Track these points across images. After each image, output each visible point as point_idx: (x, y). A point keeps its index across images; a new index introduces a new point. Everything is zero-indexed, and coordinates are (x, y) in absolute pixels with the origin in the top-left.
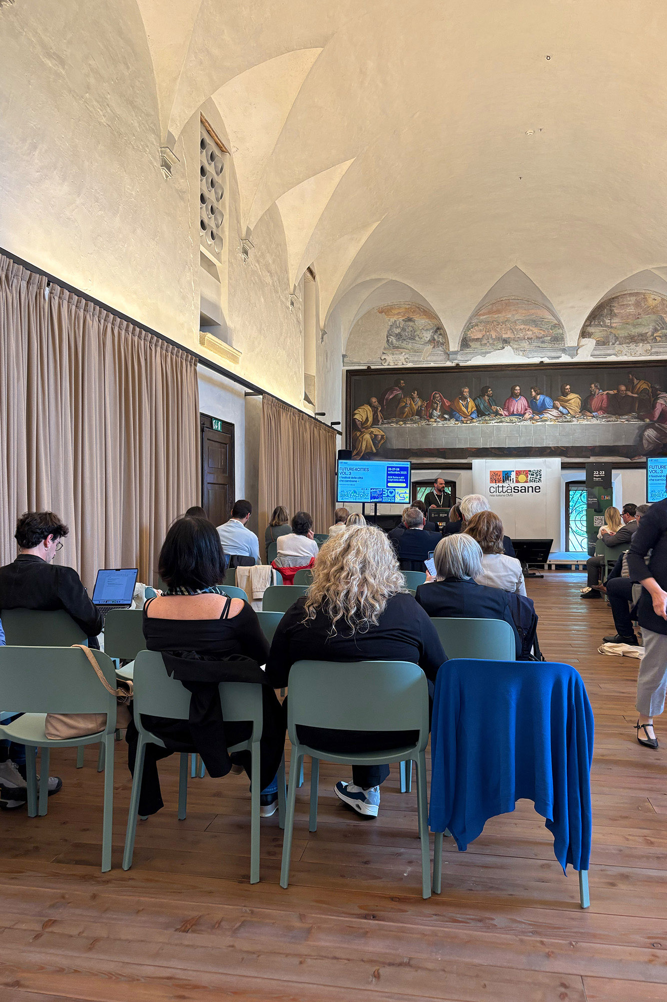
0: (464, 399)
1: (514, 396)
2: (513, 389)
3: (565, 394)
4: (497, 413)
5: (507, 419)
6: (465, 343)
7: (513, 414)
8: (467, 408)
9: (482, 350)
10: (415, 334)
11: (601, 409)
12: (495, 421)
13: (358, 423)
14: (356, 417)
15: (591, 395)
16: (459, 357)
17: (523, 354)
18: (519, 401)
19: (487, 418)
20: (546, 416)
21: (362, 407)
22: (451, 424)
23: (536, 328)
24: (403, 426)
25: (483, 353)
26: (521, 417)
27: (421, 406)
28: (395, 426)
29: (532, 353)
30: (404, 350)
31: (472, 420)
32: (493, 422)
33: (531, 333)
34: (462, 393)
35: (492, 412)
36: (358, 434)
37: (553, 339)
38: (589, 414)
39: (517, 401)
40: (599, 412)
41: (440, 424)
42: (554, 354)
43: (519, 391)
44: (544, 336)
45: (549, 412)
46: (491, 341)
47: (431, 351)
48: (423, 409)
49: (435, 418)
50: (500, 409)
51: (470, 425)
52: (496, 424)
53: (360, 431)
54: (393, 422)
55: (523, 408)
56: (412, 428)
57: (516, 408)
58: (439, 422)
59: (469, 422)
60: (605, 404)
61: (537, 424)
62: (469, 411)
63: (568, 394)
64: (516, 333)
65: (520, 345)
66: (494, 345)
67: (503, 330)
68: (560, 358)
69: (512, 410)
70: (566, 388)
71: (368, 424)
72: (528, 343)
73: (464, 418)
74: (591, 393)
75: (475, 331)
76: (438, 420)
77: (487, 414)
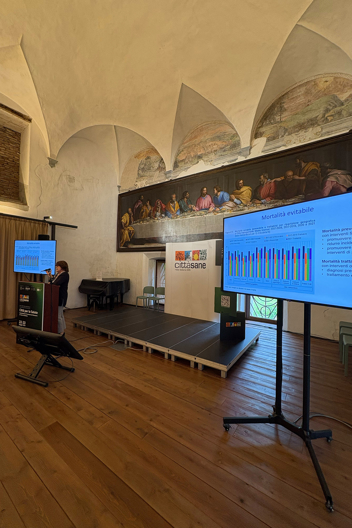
0: (173, 202)
1: (202, 195)
2: (202, 190)
3: (239, 188)
4: (192, 210)
5: (198, 213)
6: (176, 165)
7: (201, 209)
8: (174, 208)
9: (185, 167)
10: (151, 166)
11: (268, 196)
12: (191, 215)
13: (123, 224)
14: (122, 221)
15: (260, 186)
16: (172, 175)
17: (211, 163)
18: (206, 199)
19: (186, 214)
20: (225, 207)
21: (125, 215)
22: (166, 220)
23: (220, 142)
24: (142, 224)
25: (186, 169)
26: (207, 211)
27: (151, 210)
28: (139, 224)
29: (217, 161)
30: (145, 177)
31: (177, 216)
32: (189, 216)
33: (216, 146)
34: (171, 198)
35: (189, 209)
36: (123, 230)
37: (232, 147)
38: (258, 201)
39: (204, 199)
40: (267, 199)
41: (159, 221)
42: (232, 158)
43: (206, 191)
44: (226, 146)
45: (226, 204)
46: (190, 160)
47: (158, 174)
48: (152, 212)
49: (157, 217)
50: (194, 207)
51: (176, 219)
52: (191, 218)
53: (124, 229)
54: (137, 222)
55: (208, 204)
56: (146, 225)
57: (203, 204)
58: (159, 219)
59: (175, 218)
60: (272, 191)
61: (218, 214)
62: (175, 210)
63: (241, 188)
64: (206, 149)
65: (208, 157)
66: (192, 161)
67: (198, 149)
68: (237, 160)
69: (201, 206)
70: (240, 183)
71: (127, 224)
72: (214, 154)
73: (173, 215)
74: (260, 183)
75: (181, 155)
76: (159, 218)
77: (186, 211)
